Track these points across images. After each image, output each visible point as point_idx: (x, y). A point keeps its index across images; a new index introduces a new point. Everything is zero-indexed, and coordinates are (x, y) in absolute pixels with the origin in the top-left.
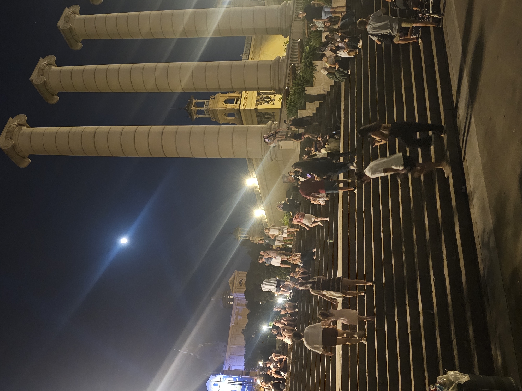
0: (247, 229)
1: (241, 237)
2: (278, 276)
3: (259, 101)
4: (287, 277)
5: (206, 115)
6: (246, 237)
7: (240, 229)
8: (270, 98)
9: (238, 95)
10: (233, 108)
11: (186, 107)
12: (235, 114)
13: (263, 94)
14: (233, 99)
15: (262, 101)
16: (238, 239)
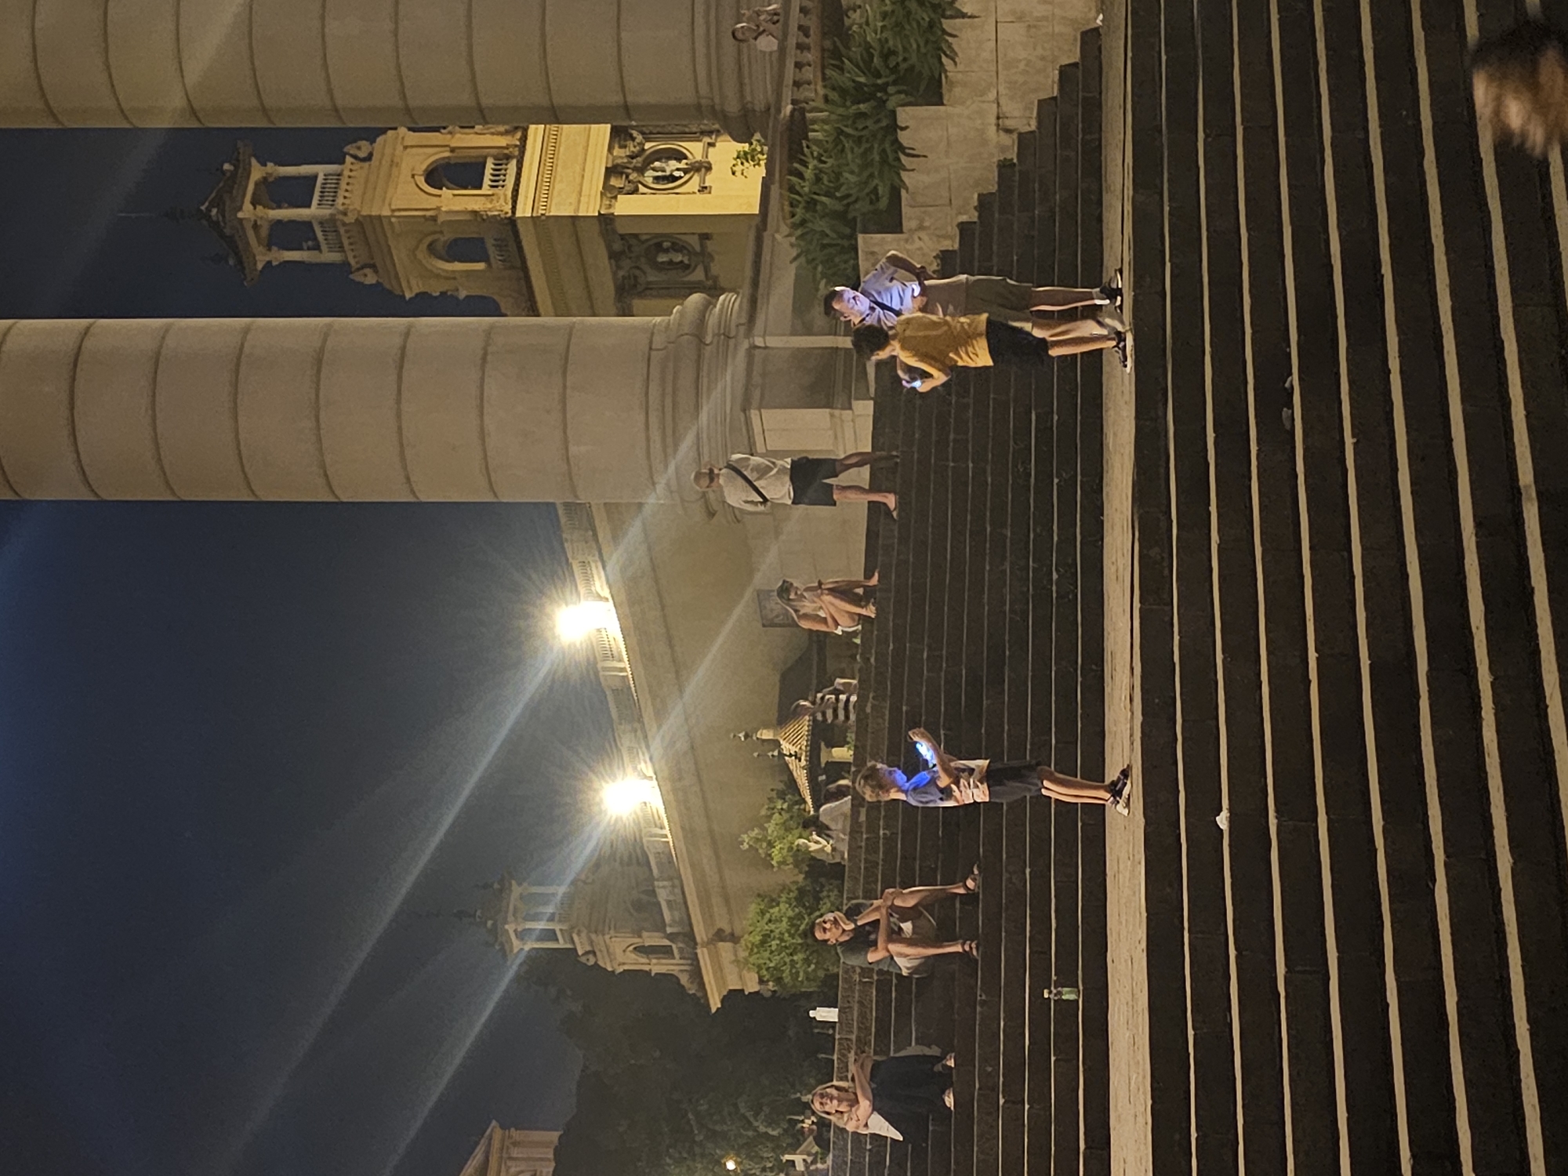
0: (562, 890)
1: (522, 935)
2: (738, 1155)
3: (621, 174)
4: (787, 1157)
5: (324, 247)
6: (551, 935)
7: (516, 890)
8: (686, 158)
9: (502, 141)
10: (475, 213)
11: (209, 210)
12: (490, 243)
13: (643, 133)
14: (481, 160)
15: (641, 171)
16: (507, 947)
